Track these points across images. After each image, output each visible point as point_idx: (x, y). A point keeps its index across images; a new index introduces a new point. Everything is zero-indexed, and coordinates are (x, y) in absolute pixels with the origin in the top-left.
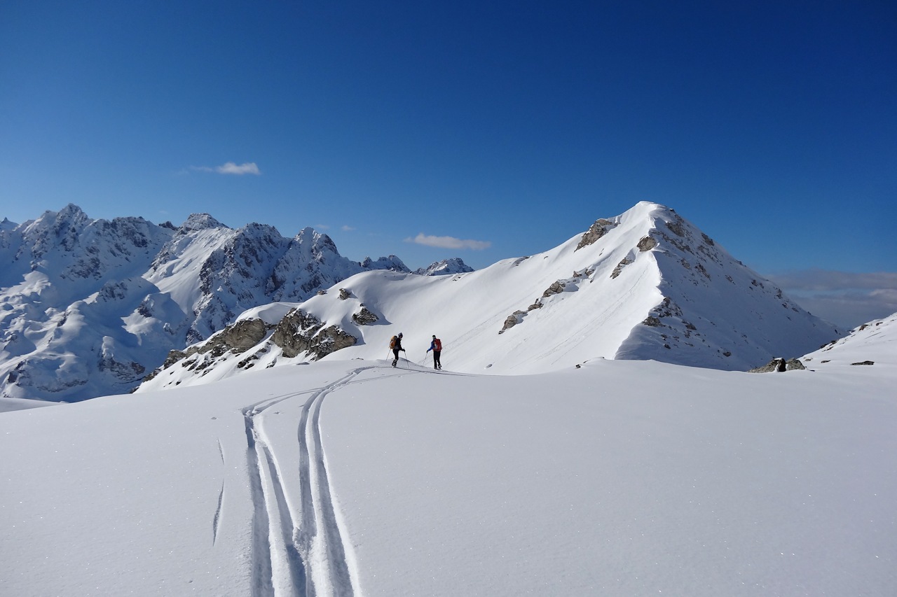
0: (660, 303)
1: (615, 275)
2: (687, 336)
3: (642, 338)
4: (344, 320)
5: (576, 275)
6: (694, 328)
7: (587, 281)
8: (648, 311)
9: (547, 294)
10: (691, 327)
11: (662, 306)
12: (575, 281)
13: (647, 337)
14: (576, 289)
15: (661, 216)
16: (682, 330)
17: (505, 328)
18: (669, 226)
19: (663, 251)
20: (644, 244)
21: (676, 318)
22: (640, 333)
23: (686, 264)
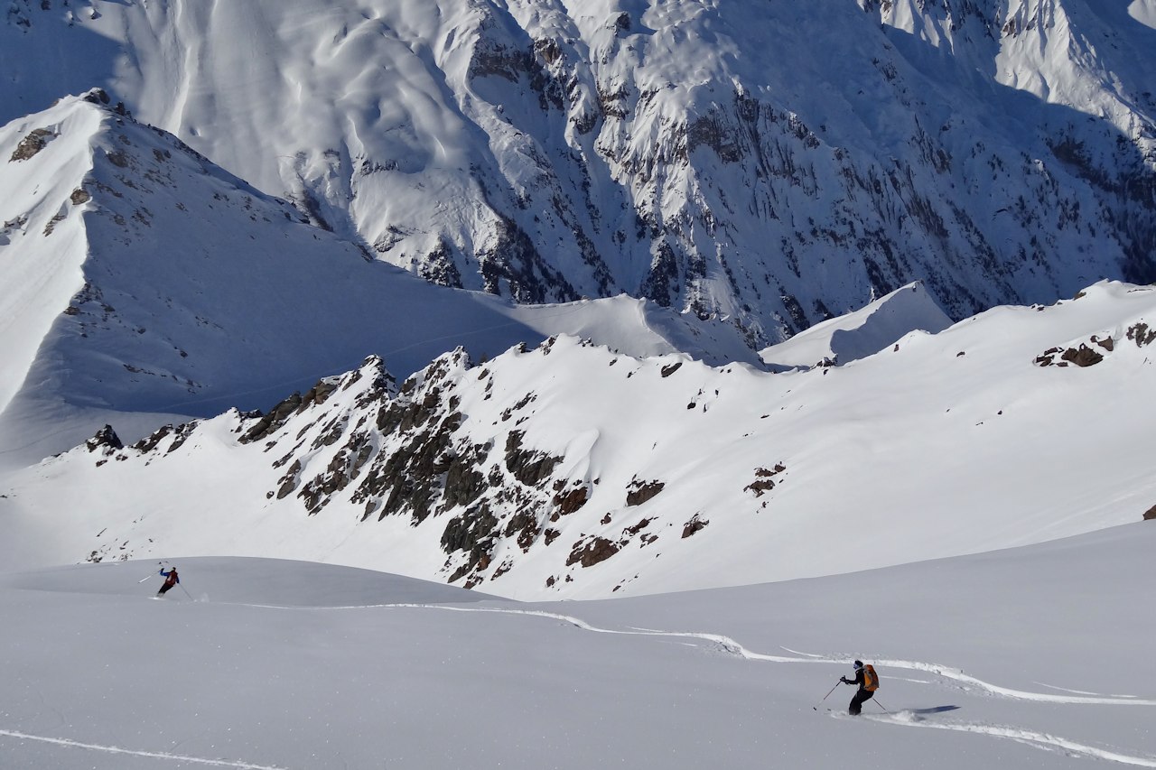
0: (80, 290)
1: (48, 231)
2: (105, 320)
3: (63, 331)
5: (7, 224)
7: (19, 232)
8: (70, 299)
10: (110, 309)
11: (83, 292)
12: (6, 232)
13: (67, 328)
14: (8, 242)
15: (102, 144)
16: (99, 314)
18: (110, 157)
19: (95, 209)
20: (77, 197)
21: (94, 302)
22: (60, 325)
23: (119, 220)
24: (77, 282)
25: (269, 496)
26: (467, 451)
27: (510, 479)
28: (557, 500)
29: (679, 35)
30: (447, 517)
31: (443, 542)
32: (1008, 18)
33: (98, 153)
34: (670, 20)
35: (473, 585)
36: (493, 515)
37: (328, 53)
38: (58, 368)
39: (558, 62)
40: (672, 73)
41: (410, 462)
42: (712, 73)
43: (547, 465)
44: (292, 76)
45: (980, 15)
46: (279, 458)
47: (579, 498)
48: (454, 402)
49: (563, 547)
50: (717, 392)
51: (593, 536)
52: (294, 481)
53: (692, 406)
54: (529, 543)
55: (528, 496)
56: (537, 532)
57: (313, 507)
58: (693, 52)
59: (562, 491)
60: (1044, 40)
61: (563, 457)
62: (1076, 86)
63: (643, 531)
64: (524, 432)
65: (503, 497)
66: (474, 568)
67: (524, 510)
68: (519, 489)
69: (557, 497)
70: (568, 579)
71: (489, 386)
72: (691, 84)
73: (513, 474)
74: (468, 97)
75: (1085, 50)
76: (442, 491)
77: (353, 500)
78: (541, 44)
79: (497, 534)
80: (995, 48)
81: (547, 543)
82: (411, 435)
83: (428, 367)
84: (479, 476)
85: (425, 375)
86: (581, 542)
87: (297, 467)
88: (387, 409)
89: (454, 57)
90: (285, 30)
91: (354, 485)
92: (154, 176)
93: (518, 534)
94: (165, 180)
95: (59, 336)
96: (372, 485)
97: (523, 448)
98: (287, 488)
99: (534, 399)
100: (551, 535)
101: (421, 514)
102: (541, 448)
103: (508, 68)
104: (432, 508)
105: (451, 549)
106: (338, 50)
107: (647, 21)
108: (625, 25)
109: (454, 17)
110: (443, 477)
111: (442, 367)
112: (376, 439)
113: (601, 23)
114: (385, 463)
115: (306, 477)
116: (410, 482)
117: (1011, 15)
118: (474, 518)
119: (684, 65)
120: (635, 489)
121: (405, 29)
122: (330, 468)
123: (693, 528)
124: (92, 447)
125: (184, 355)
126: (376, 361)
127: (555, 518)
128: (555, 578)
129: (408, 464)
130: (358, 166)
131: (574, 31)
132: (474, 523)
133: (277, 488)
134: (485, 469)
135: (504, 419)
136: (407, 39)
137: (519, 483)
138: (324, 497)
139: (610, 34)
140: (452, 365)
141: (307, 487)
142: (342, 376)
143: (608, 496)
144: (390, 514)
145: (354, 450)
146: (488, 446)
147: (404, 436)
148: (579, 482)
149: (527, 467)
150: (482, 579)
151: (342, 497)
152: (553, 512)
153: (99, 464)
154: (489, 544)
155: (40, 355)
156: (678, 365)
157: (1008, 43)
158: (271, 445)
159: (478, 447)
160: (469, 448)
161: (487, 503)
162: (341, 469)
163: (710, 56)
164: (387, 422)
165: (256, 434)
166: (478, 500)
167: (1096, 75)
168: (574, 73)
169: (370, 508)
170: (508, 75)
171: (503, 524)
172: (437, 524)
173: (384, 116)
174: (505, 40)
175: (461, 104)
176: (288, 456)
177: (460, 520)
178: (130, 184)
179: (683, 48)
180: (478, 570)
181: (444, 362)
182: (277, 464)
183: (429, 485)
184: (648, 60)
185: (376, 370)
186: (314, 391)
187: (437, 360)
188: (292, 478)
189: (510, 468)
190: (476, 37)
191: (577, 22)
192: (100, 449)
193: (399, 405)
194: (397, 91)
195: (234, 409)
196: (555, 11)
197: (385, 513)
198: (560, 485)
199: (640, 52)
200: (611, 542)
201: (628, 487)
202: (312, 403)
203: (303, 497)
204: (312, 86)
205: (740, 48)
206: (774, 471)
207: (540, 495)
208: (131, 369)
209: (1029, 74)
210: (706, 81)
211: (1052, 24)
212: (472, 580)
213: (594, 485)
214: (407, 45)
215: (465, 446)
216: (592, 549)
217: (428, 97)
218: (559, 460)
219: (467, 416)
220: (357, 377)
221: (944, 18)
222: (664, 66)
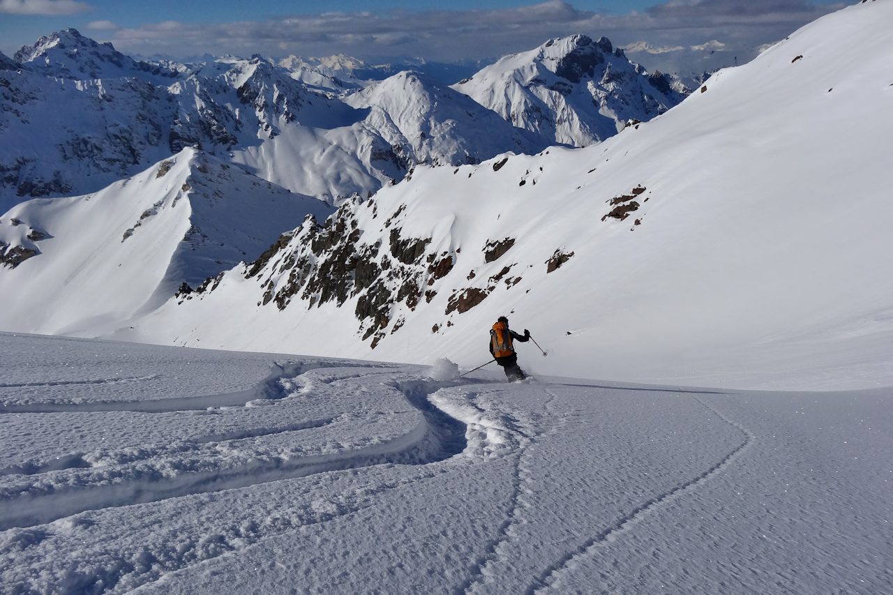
0: (189, 229)
1: (173, 206)
2: (203, 241)
3: (183, 249)
4: (22, 240)
5: (155, 205)
6: (206, 237)
7: (161, 208)
8: (184, 233)
9: (142, 218)
11: (191, 229)
12: (155, 209)
13: (185, 247)
14: (156, 213)
15: (195, 163)
16: (200, 239)
17: (124, 239)
18: (199, 169)
19: (193, 192)
20: (184, 188)
21: (197, 234)
22: (181, 246)
23: (206, 196)
24: (187, 225)
25: (259, 305)
26: (365, 252)
27: (395, 263)
28: (431, 269)
29: (443, 137)
30: (358, 296)
31: (357, 313)
32: (557, 119)
33: (193, 168)
34: (440, 132)
35: (379, 339)
36: (387, 288)
37: (319, 159)
38: (181, 266)
39: (402, 152)
40: (443, 151)
41: (332, 267)
42: (457, 149)
43: (420, 246)
44: (307, 169)
45: (547, 119)
46: (264, 283)
47: (447, 264)
48: (354, 224)
49: (441, 302)
50: (541, 169)
51: (463, 289)
52: (271, 293)
53: (523, 183)
54: (415, 303)
55: (409, 271)
56: (419, 295)
57: (282, 307)
58: (449, 143)
59: (434, 262)
60: (571, 125)
61: (431, 239)
62: (584, 140)
63: (505, 277)
64: (401, 228)
65: (392, 275)
66: (378, 328)
67: (408, 280)
68: (402, 268)
69: (431, 267)
70: (449, 324)
71: (375, 209)
72: (450, 154)
73: (397, 258)
74: (371, 169)
75: (585, 127)
76: (354, 281)
77: (303, 298)
78: (395, 146)
79: (392, 301)
80: (554, 130)
81: (428, 301)
82: (331, 251)
83: (338, 211)
84: (374, 265)
85: (337, 216)
86: (454, 296)
87: (272, 285)
88: (317, 240)
89: (364, 155)
90: (302, 153)
91: (303, 289)
92: (222, 176)
93: (406, 299)
94: (228, 178)
95: (182, 251)
96: (312, 287)
97: (401, 239)
98: (267, 298)
99: (405, 208)
100: (430, 295)
101: (342, 299)
102: (413, 237)
103: (384, 157)
104: (349, 293)
105: (362, 318)
106: (322, 158)
107: (432, 134)
108: (423, 136)
109: (362, 141)
110: (353, 273)
111: (346, 208)
112: (312, 259)
113: (415, 136)
114: (317, 272)
115: (277, 289)
116: (333, 280)
117: (558, 118)
118: (375, 294)
119: (446, 148)
120: (491, 249)
121: (345, 147)
122: (289, 281)
123: (557, 262)
124: (177, 296)
125: (244, 254)
126: (311, 217)
127: (431, 282)
128: (439, 325)
129: (331, 269)
130: (335, 198)
131: (406, 140)
132: (375, 297)
133: (262, 299)
134: (378, 260)
135: (387, 227)
136: (346, 151)
137: (402, 264)
138: (287, 299)
139: (419, 140)
140: (352, 206)
141: (277, 295)
142: (294, 231)
143: (470, 259)
144: (325, 303)
145: (301, 268)
146: (378, 244)
147: (328, 253)
148: (446, 253)
149: (407, 251)
150: (384, 334)
151: (296, 298)
152: (429, 279)
153: (179, 303)
154: (387, 309)
155: (172, 262)
156: (505, 160)
157: (558, 127)
158: (260, 276)
159: (371, 247)
160: (367, 250)
161: (382, 281)
162: (294, 281)
163: (455, 143)
164: (317, 249)
165: (253, 273)
166: (376, 281)
167: (590, 135)
168: (408, 155)
169: (313, 301)
170: (385, 159)
171: (395, 294)
172: (352, 303)
173: (342, 180)
174: (382, 147)
175: (369, 171)
176: (268, 281)
177: (365, 296)
178: (210, 180)
179: (445, 142)
180: (381, 328)
181: (346, 205)
182: (263, 286)
183: (345, 279)
184: (433, 147)
185: (311, 222)
186: (279, 242)
187: (343, 205)
188: (270, 292)
189: (394, 255)
190: (371, 147)
191: (406, 137)
192: (181, 295)
193: (323, 236)
194: (346, 170)
195: (242, 262)
196: (398, 135)
197: (321, 302)
198: (432, 257)
199: (430, 145)
200: (480, 290)
201: (484, 249)
202: (279, 249)
203: (276, 302)
204: (315, 172)
205: (465, 139)
206: (633, 195)
207: (418, 268)
208: (218, 263)
209: (567, 138)
210: (455, 153)
211: (572, 119)
212: (378, 336)
213: (457, 254)
214: (347, 153)
215: (364, 249)
216: (465, 298)
217: (357, 170)
218: (428, 241)
219: (363, 231)
220: (302, 228)
221: (535, 122)
222: (439, 149)
